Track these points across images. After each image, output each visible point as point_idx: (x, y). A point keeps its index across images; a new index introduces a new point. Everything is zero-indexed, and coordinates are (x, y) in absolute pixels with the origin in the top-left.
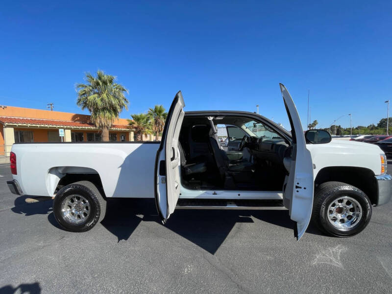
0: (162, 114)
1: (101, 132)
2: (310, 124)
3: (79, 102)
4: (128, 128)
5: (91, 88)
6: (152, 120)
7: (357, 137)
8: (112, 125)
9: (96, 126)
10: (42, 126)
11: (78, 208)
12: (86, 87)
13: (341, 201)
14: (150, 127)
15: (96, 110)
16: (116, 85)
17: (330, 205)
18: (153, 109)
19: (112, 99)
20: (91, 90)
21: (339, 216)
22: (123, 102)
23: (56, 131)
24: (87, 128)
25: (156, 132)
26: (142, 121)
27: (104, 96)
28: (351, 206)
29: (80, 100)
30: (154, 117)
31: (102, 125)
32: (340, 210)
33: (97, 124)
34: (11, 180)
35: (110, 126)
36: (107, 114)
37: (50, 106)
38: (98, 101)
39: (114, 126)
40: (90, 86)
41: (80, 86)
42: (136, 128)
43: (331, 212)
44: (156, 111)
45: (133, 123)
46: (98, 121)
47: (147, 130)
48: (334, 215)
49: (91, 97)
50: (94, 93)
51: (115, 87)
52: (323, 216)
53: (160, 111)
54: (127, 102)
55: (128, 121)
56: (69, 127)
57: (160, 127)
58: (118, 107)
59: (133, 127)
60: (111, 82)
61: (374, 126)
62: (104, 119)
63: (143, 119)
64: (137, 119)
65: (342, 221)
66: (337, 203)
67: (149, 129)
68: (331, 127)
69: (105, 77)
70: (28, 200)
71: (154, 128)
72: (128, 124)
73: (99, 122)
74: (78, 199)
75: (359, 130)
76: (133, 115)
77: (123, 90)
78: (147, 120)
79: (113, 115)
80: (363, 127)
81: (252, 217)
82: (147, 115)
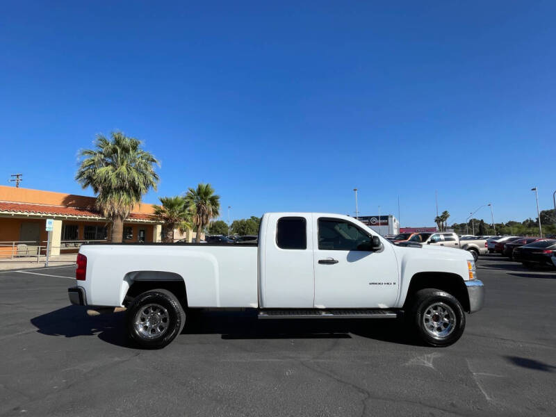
0: (208, 197)
1: (111, 224)
2: (438, 217)
3: (80, 177)
4: (153, 219)
5: (103, 156)
6: (193, 207)
7: (499, 238)
8: (129, 213)
9: (103, 215)
10: (19, 213)
11: (153, 320)
12: (95, 154)
13: (435, 308)
14: (189, 218)
15: (107, 191)
16: (142, 153)
17: (426, 313)
18: (196, 190)
19: (135, 174)
20: (103, 160)
21: (435, 324)
22: (151, 179)
23: (41, 222)
24: (88, 217)
25: (198, 226)
26: (178, 209)
27: (123, 169)
28: (446, 313)
29: (82, 174)
30: (196, 202)
31: (114, 213)
32: (436, 318)
33: (105, 212)
34: (73, 286)
35: (126, 215)
36: (124, 197)
37: (15, 178)
38: (112, 176)
39: (131, 216)
40: (101, 153)
41: (86, 152)
42: (166, 219)
43: (427, 320)
44: (199, 193)
45: (163, 212)
46: (108, 206)
47: (183, 222)
48: (430, 323)
49: (102, 171)
50: (107, 164)
51: (141, 155)
52: (420, 325)
53: (206, 193)
54: (157, 179)
55: (155, 207)
56: (60, 216)
57: (205, 217)
58: (142, 186)
59: (162, 218)
60: (135, 148)
61: (532, 221)
62: (118, 204)
63: (179, 205)
64: (169, 204)
65: (439, 329)
66: (432, 310)
67: (187, 221)
68: (471, 221)
69: (127, 142)
70: (91, 312)
71: (194, 220)
72: (154, 212)
73: (109, 208)
74: (155, 309)
75: (511, 228)
76: (164, 198)
77: (153, 161)
78: (186, 207)
79: (134, 198)
80: (515, 223)
81: (350, 334)
82: (186, 199)
